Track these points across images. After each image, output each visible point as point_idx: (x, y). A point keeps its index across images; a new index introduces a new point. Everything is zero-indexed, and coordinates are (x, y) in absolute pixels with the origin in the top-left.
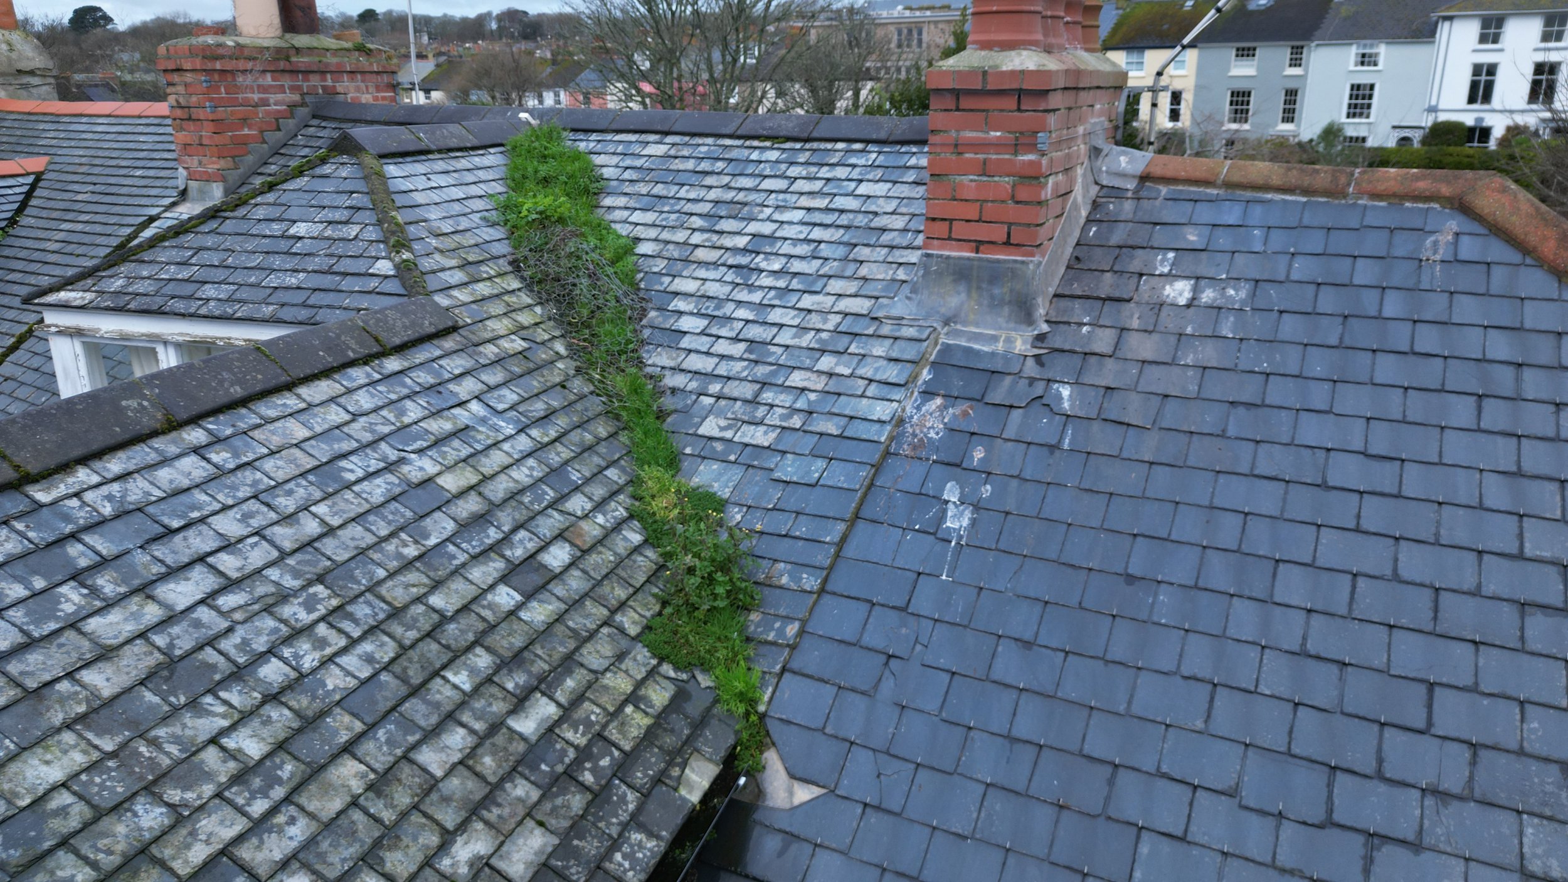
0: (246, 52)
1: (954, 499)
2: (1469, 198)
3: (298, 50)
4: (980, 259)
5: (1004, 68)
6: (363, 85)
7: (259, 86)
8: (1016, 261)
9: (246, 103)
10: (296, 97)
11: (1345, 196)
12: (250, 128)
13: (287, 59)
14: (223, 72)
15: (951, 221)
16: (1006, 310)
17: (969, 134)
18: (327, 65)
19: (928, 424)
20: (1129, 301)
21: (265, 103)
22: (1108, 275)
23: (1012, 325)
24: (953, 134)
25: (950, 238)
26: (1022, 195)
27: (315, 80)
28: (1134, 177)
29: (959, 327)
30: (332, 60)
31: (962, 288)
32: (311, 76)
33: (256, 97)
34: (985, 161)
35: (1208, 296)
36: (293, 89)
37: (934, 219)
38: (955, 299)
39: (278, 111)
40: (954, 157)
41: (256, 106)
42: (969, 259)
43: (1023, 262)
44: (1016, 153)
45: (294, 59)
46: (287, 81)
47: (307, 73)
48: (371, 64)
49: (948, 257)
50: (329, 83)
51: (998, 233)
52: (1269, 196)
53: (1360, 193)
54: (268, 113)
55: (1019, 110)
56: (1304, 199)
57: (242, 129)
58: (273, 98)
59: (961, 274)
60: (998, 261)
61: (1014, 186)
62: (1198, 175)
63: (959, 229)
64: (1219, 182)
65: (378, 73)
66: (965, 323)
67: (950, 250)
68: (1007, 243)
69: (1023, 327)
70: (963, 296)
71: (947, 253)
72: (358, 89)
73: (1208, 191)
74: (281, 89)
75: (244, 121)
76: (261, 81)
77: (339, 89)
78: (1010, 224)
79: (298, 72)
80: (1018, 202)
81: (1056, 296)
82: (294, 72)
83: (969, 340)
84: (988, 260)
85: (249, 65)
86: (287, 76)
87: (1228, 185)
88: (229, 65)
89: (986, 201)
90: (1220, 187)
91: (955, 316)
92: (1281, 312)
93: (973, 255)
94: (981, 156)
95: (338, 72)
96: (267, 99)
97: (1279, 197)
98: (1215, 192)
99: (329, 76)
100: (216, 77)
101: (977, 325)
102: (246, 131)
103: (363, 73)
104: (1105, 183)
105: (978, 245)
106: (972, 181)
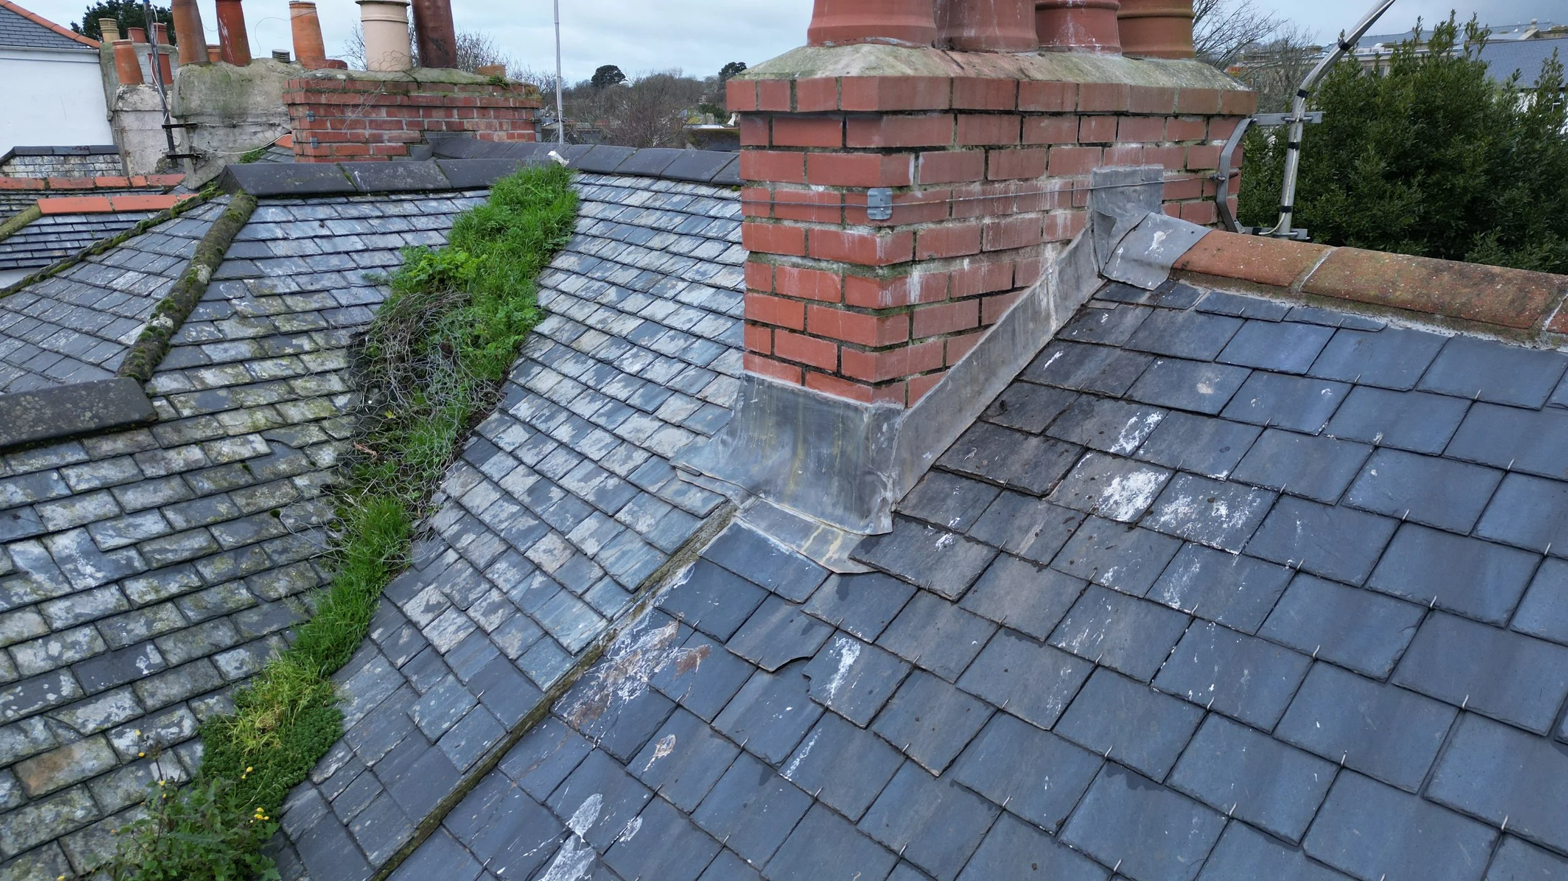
0: (358, 86)
1: (579, 832)
3: (419, 85)
4: (806, 395)
5: (819, 75)
6: (496, 122)
7: (371, 122)
8: (847, 406)
9: (356, 139)
10: (415, 134)
11: (1533, 334)
13: (406, 93)
14: (330, 106)
15: (773, 328)
16: (834, 485)
17: (788, 189)
18: (453, 100)
19: (631, 672)
20: (1041, 496)
21: (378, 139)
22: (1034, 441)
23: (839, 512)
24: (768, 187)
25: (772, 356)
26: (854, 294)
27: (438, 116)
28: (1163, 268)
29: (771, 501)
30: (459, 95)
31: (786, 437)
32: (434, 113)
33: (367, 133)
34: (807, 235)
35: (1177, 509)
36: (410, 125)
37: (754, 323)
38: (774, 454)
39: (394, 148)
40: (770, 225)
41: (367, 142)
42: (794, 392)
43: (856, 409)
44: (843, 223)
45: (414, 94)
46: (404, 117)
47: (429, 108)
48: (507, 99)
49: (771, 386)
50: (455, 118)
51: (827, 355)
52: (1382, 321)
53: (1564, 331)
55: (845, 148)
56: (1450, 333)
58: (386, 134)
59: (786, 415)
60: (826, 402)
61: (844, 279)
62: (1265, 271)
63: (783, 343)
64: (1297, 287)
65: (515, 109)
66: (780, 497)
67: (773, 374)
68: (838, 374)
69: (853, 518)
70: (786, 452)
71: (768, 378)
72: (489, 126)
73: (1277, 301)
74: (399, 125)
76: (374, 116)
77: (468, 126)
78: (840, 343)
79: (419, 107)
80: (849, 307)
81: (934, 468)
82: (414, 107)
83: (770, 527)
84: (814, 398)
85: (360, 100)
86: (405, 111)
87: (1313, 294)
88: (335, 99)
89: (811, 300)
90: (1296, 296)
91: (767, 482)
92: (1298, 572)
93: (798, 386)
94: (802, 226)
95: (466, 108)
96: (381, 136)
97: (1398, 323)
98: (1287, 304)
99: (455, 112)
100: (322, 111)
101: (795, 500)
104: (1114, 276)
105: (806, 371)
106: (794, 265)
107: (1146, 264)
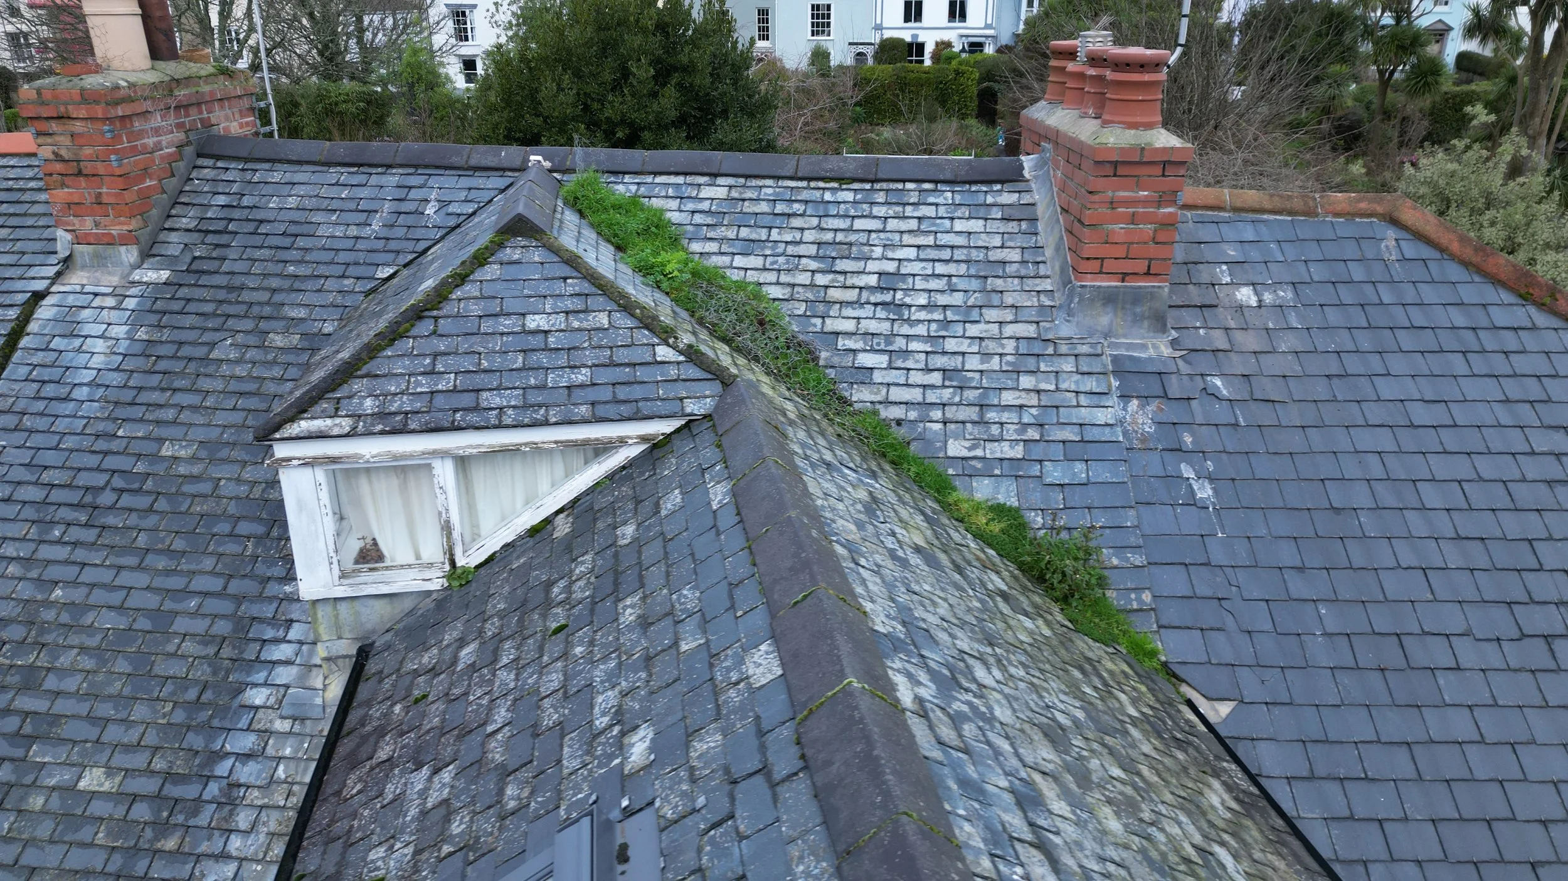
1: (1192, 476)
2: (1396, 214)
3: (178, 82)
4: (1126, 287)
5: (1157, 146)
6: (230, 113)
7: (152, 129)
8: (1154, 287)
9: (145, 150)
10: (181, 136)
11: (1317, 215)
12: (151, 179)
14: (123, 118)
15: (1103, 259)
16: (1146, 323)
17: (1122, 194)
18: (202, 94)
19: (1140, 421)
20: (1217, 306)
21: (159, 147)
23: (1152, 334)
24: (1110, 193)
25: (1101, 273)
26: (1161, 237)
27: (194, 114)
29: (1113, 340)
30: (204, 89)
31: (1109, 309)
32: (191, 110)
33: (151, 142)
34: (1134, 214)
35: (1268, 297)
36: (178, 127)
38: (1105, 319)
39: (170, 155)
40: (1109, 211)
41: (152, 151)
42: (1116, 287)
43: (1159, 287)
44: (1159, 207)
45: (176, 93)
46: (173, 119)
47: (187, 107)
48: (235, 89)
49: (1099, 287)
50: (205, 115)
51: (1141, 266)
52: (1265, 217)
53: (1327, 213)
54: (162, 158)
55: (1163, 175)
57: (144, 181)
58: (164, 140)
59: (1109, 299)
60: (1140, 287)
61: (1155, 231)
62: (1211, 202)
63: (1109, 265)
65: (239, 97)
66: (1116, 337)
67: (1101, 281)
68: (1148, 273)
69: (1160, 335)
70: (1110, 315)
71: (1098, 284)
72: (227, 118)
73: (1221, 214)
74: (170, 129)
75: (145, 172)
76: (153, 123)
77: (213, 121)
78: (1150, 260)
79: (181, 107)
80: (1157, 243)
82: (178, 108)
83: (1127, 350)
84: (1131, 287)
85: (143, 107)
86: (172, 113)
87: (1236, 210)
88: (127, 110)
89: (1132, 243)
92: (1322, 306)
93: (1119, 284)
94: (1131, 210)
95: (211, 102)
96: (160, 143)
97: (1272, 217)
98: (1227, 215)
99: (204, 107)
100: (118, 124)
101: (1125, 336)
102: (148, 183)
103: (228, 99)
105: (1124, 276)
106: (1121, 228)
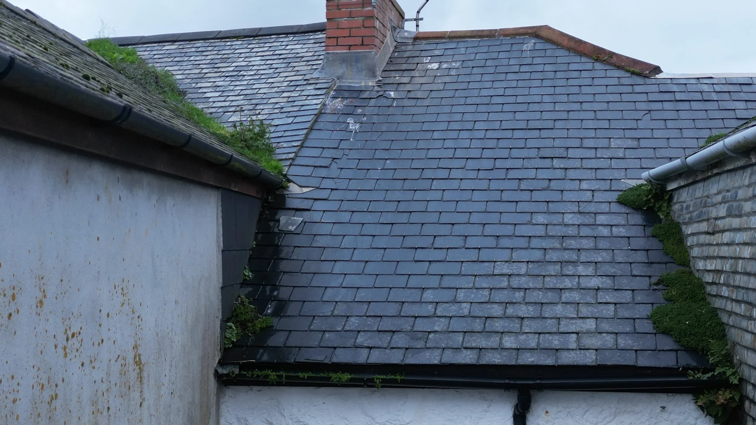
1: (351, 122)
2: (538, 32)
4: (351, 53)
8: (366, 52)
15: (337, 38)
16: (364, 73)
17: (344, 1)
19: (336, 105)
20: (414, 70)
22: (404, 64)
23: (367, 78)
24: (336, 1)
25: (337, 45)
26: (367, 24)
28: (411, 38)
29: (344, 80)
31: (344, 66)
34: (350, 12)
35: (445, 66)
37: (330, 38)
38: (340, 70)
40: (337, 11)
42: (346, 53)
43: (369, 52)
44: (363, 7)
49: (337, 53)
51: (359, 41)
53: (500, 35)
56: (480, 39)
59: (344, 60)
60: (359, 53)
61: (363, 21)
62: (438, 35)
63: (341, 41)
64: (446, 37)
66: (346, 79)
67: (338, 50)
68: (362, 44)
69: (372, 78)
70: (344, 69)
71: (336, 51)
73: (442, 40)
78: (363, 37)
80: (365, 27)
81: (383, 71)
83: (349, 84)
84: (354, 53)
89: (352, 28)
90: (447, 39)
91: (342, 76)
92: (473, 67)
93: (348, 51)
94: (349, 10)
98: (445, 40)
101: (351, 80)
104: (399, 41)
105: (350, 47)
106: (345, 20)
107: (407, 38)
